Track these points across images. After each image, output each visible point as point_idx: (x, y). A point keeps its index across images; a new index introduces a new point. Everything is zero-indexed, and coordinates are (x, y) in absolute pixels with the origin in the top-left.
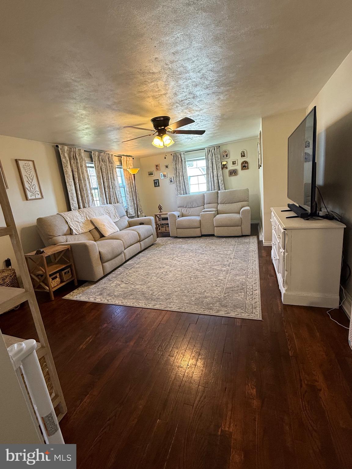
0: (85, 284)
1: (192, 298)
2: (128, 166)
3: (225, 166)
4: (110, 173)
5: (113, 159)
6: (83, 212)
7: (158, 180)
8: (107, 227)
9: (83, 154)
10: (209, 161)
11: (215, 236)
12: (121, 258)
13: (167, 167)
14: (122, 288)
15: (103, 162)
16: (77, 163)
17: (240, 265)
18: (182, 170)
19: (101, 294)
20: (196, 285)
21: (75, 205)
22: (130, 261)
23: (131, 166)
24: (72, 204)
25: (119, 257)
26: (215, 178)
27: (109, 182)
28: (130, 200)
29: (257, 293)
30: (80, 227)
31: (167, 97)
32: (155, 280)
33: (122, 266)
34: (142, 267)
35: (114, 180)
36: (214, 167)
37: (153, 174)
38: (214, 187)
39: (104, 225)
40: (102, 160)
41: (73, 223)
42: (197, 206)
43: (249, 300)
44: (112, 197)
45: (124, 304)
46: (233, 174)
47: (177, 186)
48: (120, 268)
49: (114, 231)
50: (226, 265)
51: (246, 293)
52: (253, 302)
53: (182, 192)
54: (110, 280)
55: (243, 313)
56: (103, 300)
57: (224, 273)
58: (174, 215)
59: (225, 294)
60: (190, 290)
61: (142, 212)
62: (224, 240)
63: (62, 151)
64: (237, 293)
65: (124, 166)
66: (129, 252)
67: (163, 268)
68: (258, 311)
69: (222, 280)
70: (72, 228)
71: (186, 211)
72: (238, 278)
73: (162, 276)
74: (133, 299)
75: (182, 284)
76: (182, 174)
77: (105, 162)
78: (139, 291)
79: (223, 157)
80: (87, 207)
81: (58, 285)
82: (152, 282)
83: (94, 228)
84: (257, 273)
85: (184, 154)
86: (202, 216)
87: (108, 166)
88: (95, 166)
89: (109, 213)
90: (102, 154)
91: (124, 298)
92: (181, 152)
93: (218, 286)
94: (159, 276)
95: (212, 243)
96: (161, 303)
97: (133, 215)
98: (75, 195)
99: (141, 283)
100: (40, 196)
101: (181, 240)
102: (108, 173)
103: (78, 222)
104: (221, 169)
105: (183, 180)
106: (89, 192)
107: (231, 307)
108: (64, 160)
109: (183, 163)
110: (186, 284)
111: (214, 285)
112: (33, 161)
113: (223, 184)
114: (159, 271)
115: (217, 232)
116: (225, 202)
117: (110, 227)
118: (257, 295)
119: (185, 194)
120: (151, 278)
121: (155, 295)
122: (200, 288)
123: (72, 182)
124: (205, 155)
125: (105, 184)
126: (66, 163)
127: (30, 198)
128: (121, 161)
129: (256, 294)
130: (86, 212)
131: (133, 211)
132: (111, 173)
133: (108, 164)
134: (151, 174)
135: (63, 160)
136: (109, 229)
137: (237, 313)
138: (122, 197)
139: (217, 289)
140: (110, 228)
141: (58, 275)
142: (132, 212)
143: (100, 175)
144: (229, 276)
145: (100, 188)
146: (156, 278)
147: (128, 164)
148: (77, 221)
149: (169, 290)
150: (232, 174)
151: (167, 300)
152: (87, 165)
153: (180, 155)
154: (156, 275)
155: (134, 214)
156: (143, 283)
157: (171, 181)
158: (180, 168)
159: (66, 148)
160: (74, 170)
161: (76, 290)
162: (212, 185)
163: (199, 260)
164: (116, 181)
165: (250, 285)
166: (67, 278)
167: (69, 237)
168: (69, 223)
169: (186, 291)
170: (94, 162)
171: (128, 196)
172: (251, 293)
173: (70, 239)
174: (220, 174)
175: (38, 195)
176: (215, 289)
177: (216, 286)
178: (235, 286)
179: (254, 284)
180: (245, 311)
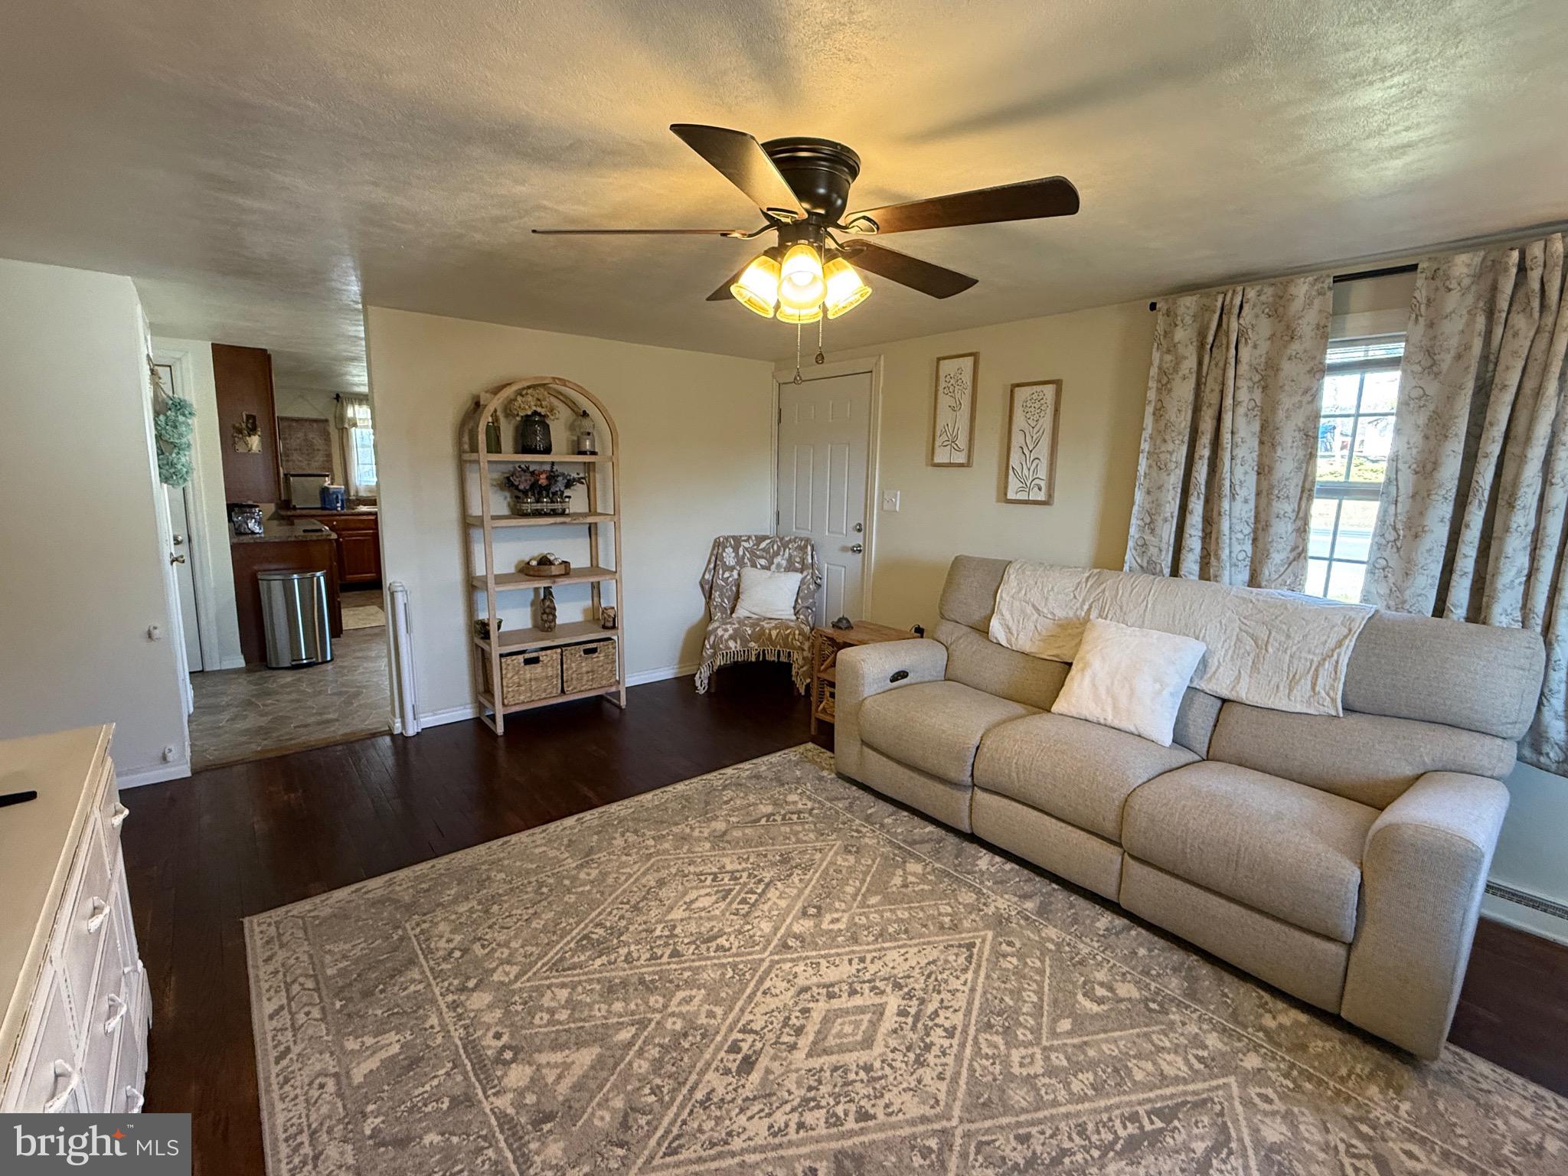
9: (1314, 302)
29: (269, 999)
30: (1032, 628)
41: (1016, 604)
51: (317, 983)
52: (281, 955)
59: (401, 939)
69: (463, 989)
70: (995, 619)
72: (393, 1044)
93: (457, 954)
100: (1042, 496)
103: (1037, 610)
107: (358, 906)
111: (477, 948)
112: (1059, 383)
118: (268, 990)
127: (1011, 496)
129: (272, 992)
139: (449, 941)
144: (447, 1035)
148: (1034, 606)
152: (1335, 356)
165: (310, 1032)
168: (1001, 597)
170: (1424, 323)
172: (296, 988)
175: (1040, 489)
176: (458, 938)
177: (465, 951)
178: (381, 987)
179: (291, 1044)
180: (302, 918)
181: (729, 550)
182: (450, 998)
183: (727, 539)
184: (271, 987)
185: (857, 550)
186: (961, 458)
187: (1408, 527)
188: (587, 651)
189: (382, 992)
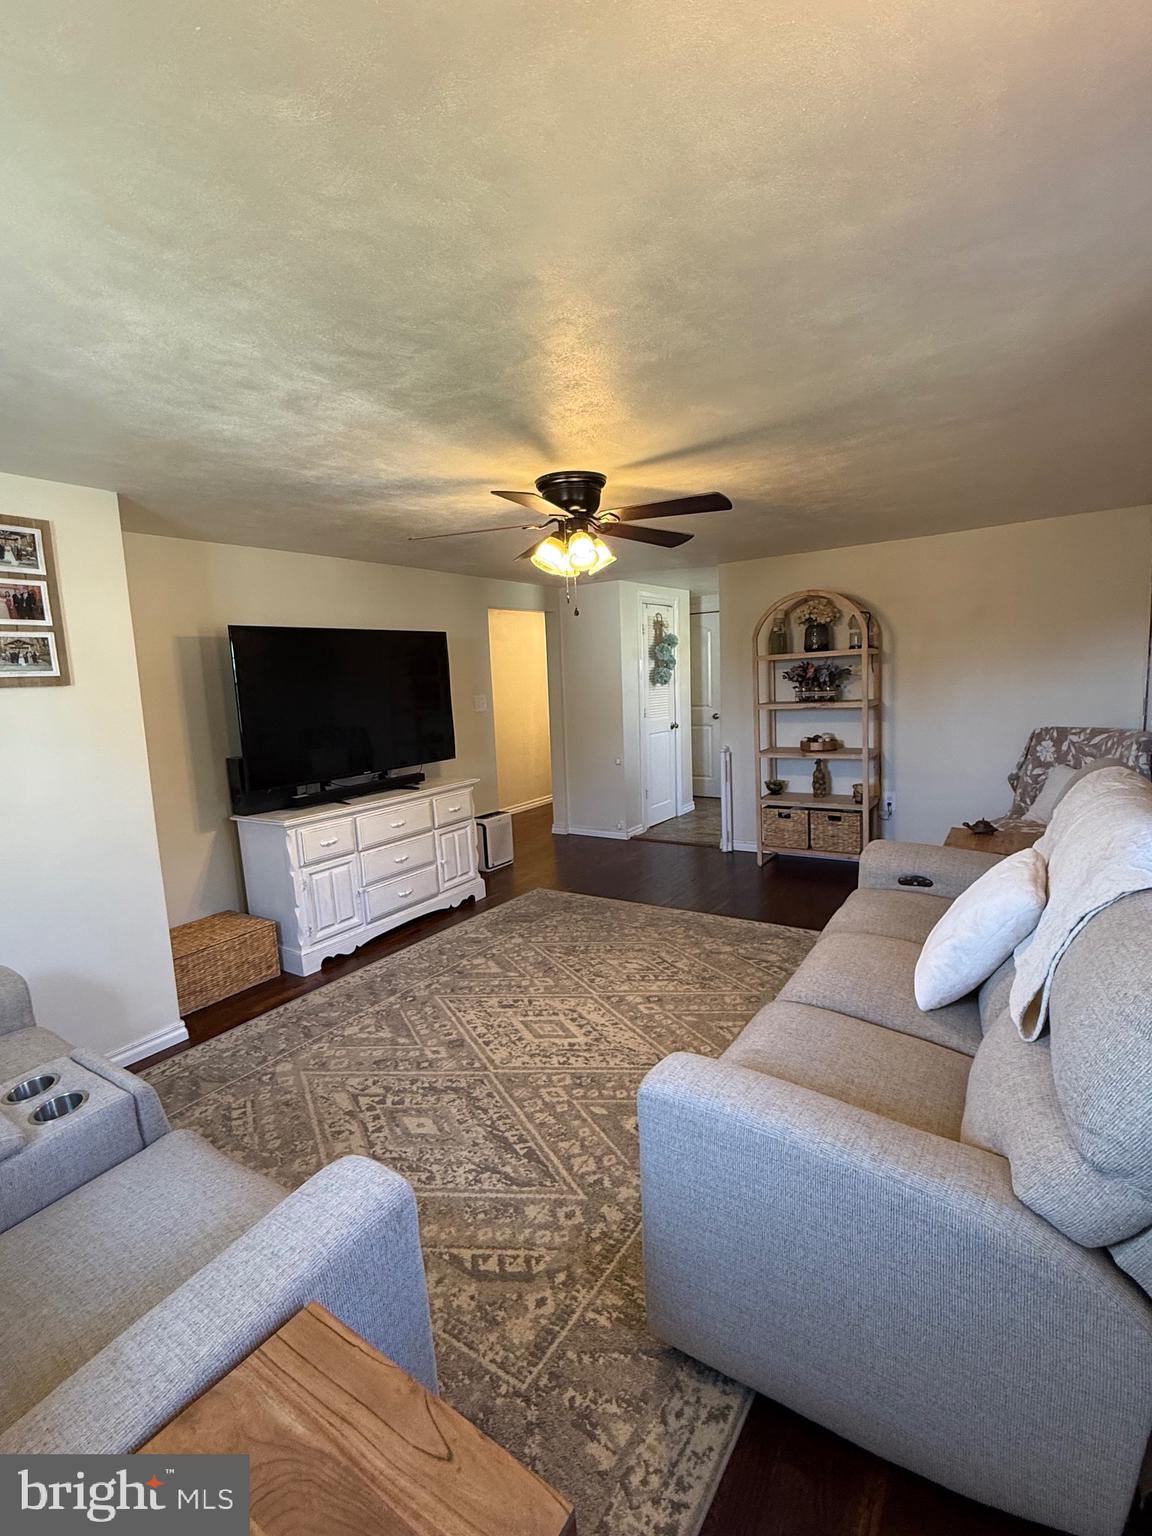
73: (660, 968)
94: (667, 968)
99: (721, 956)
110: (605, 940)
111: (550, 929)
114: (666, 986)
146: (676, 964)
154: (676, 973)
181: (1048, 744)
182: (516, 935)
183: (1047, 730)
188: (832, 818)
189: (513, 923)
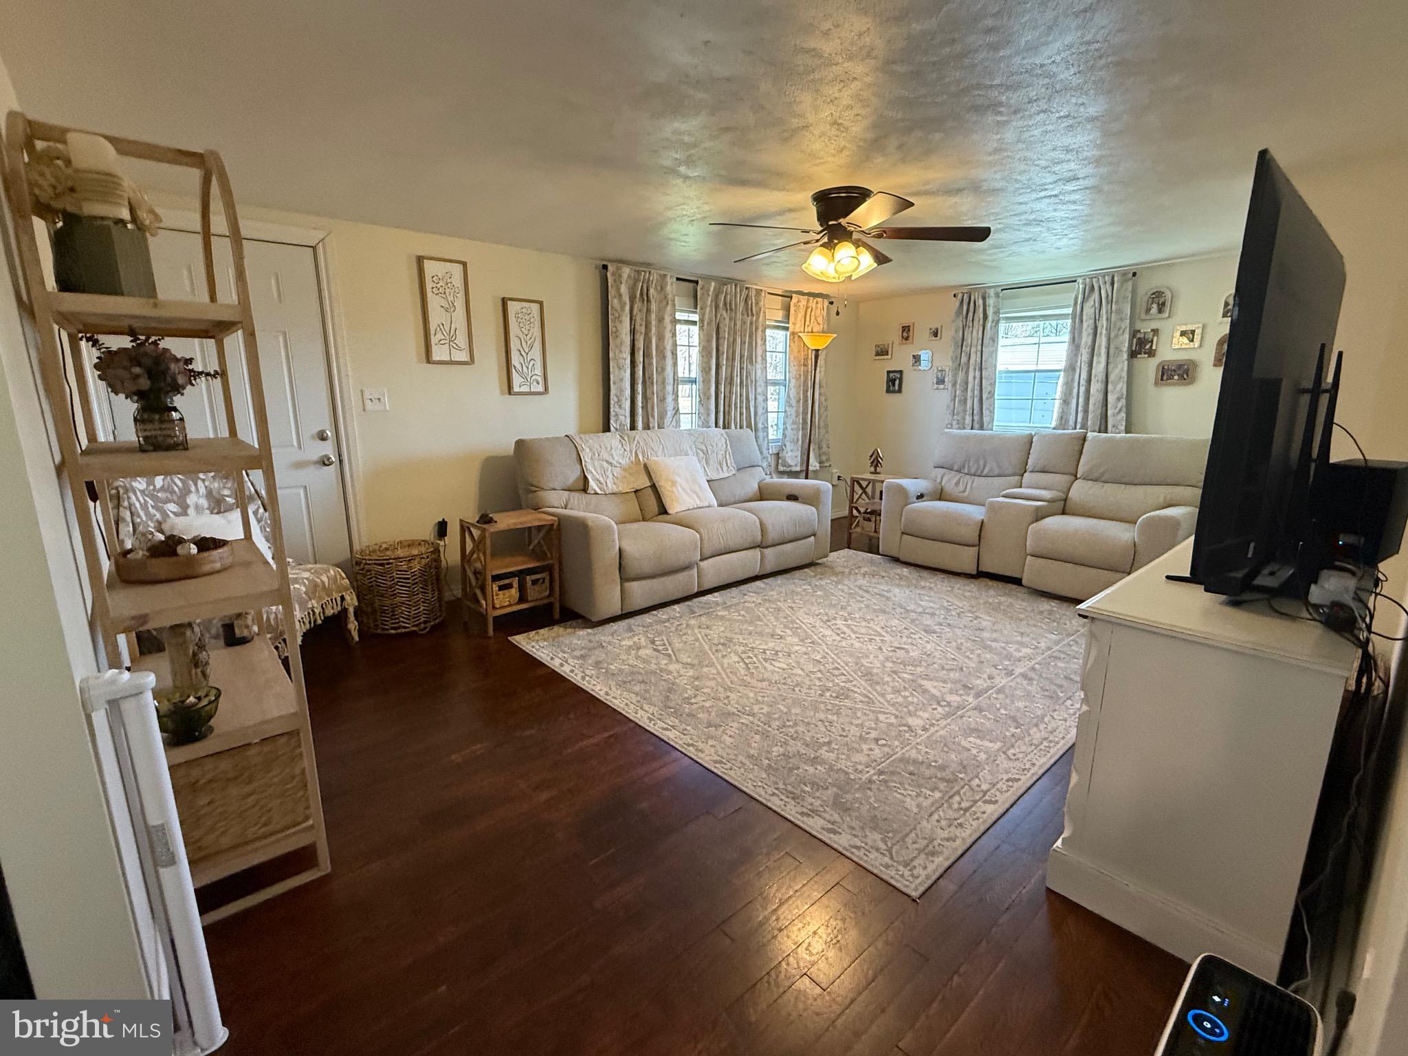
0: (574, 623)
1: (775, 749)
2: (807, 323)
3: (1148, 347)
4: (743, 343)
5: (761, 304)
6: (632, 440)
7: (901, 372)
8: (680, 489)
9: (671, 287)
10: (1085, 325)
11: (1022, 585)
12: (689, 581)
13: (936, 334)
14: (637, 657)
15: (727, 309)
16: (647, 309)
17: (1021, 704)
18: (979, 348)
19: (583, 657)
20: (822, 716)
21: (622, 418)
22: (716, 594)
23: (819, 324)
24: (617, 415)
25: (680, 577)
26: (1096, 387)
27: (733, 367)
28: (794, 423)
29: (984, 813)
30: (611, 476)
31: (816, 132)
32: (728, 664)
33: (687, 603)
34: (729, 620)
35: (751, 362)
36: (1100, 346)
37: (890, 353)
38: (1085, 418)
39: (674, 483)
40: (725, 304)
41: (597, 463)
42: (996, 472)
43: (938, 821)
44: (736, 408)
45: (608, 697)
46: (1176, 377)
47: (955, 396)
48: (676, 607)
49: (698, 503)
50: (972, 688)
51: (951, 797)
52: (942, 834)
53: (968, 420)
54: (630, 629)
55: (878, 850)
56: (576, 671)
57: (940, 709)
58: (901, 490)
59: (881, 773)
60: (791, 723)
61: (827, 464)
62: (1046, 605)
63: (615, 281)
64: (920, 786)
65: (796, 324)
66: (714, 570)
67: (781, 638)
68: (931, 867)
70: (589, 477)
71: (957, 484)
72: (970, 741)
73: (755, 659)
74: (637, 694)
75: (784, 700)
76: (979, 360)
77: (731, 310)
78: (665, 680)
79: (1143, 311)
80: (653, 427)
81: (510, 605)
82: (716, 668)
83: (649, 484)
84: (1052, 751)
85: (997, 295)
86: (994, 509)
87: (739, 323)
88: (702, 320)
89: (706, 453)
90: (729, 288)
91: (622, 685)
92: (987, 290)
93: (881, 742)
94: (749, 657)
95: (996, 608)
96: (686, 729)
97: (794, 469)
98: (628, 392)
99: (689, 660)
100: (540, 388)
101: (905, 571)
102: (734, 340)
103: (611, 464)
104: (1125, 356)
105: (977, 381)
106: (669, 388)
107: (858, 817)
108: (616, 301)
109: (989, 325)
110: (797, 702)
111: (873, 734)
112: (541, 304)
113: (1124, 410)
114: (760, 644)
115: (1032, 571)
116: (1102, 474)
117: (689, 491)
118: (977, 819)
119: (976, 426)
120: (724, 656)
121: (692, 704)
122: (823, 729)
123: (625, 359)
124: (1072, 303)
125: (720, 371)
126: (619, 309)
127: (516, 389)
128: (787, 309)
129: (979, 815)
130: (638, 442)
131: (796, 457)
132: (745, 343)
133: (739, 316)
134: (882, 352)
135: (614, 302)
136: (685, 497)
137: (859, 844)
138: (767, 412)
140: (687, 494)
141: (515, 582)
142: (793, 458)
143: (711, 345)
144: (948, 725)
145: (706, 382)
146: (737, 660)
147: (808, 319)
148: (607, 462)
149: (738, 703)
150: (1171, 377)
151: (709, 725)
152: (679, 316)
153: (984, 299)
154: (744, 652)
155: (796, 465)
156: (696, 662)
157: (941, 381)
158: (975, 342)
159: (626, 271)
160: (637, 327)
161: (546, 629)
162: (1080, 409)
163: (899, 648)
164: (759, 366)
165: (989, 777)
166: (537, 594)
167: (576, 497)
168: (585, 461)
169: (775, 724)
170: (702, 308)
171: (792, 411)
172: (964, 805)
173: (576, 503)
174: (1117, 371)
175: (538, 383)
176: (865, 747)
177: (877, 740)
178: (933, 764)
179: (1004, 781)
180: (890, 850)
182: (920, 732)
184: (974, 820)
185: (325, 462)
186: (463, 356)
187: (705, 395)
189: (936, 762)
